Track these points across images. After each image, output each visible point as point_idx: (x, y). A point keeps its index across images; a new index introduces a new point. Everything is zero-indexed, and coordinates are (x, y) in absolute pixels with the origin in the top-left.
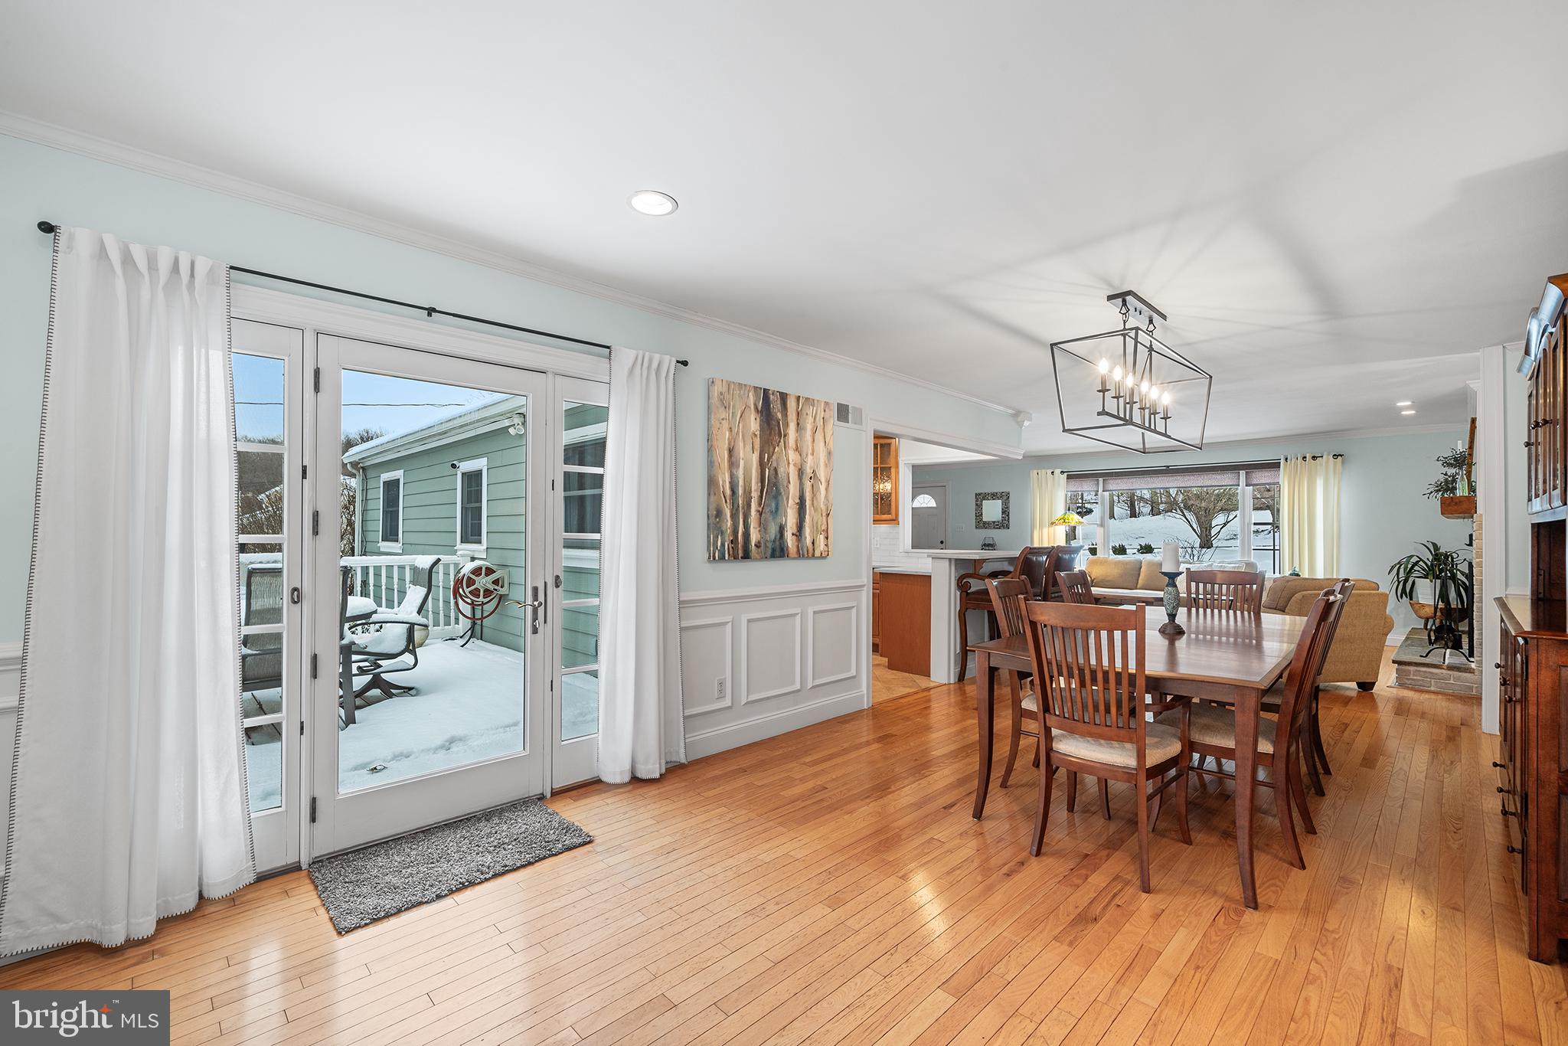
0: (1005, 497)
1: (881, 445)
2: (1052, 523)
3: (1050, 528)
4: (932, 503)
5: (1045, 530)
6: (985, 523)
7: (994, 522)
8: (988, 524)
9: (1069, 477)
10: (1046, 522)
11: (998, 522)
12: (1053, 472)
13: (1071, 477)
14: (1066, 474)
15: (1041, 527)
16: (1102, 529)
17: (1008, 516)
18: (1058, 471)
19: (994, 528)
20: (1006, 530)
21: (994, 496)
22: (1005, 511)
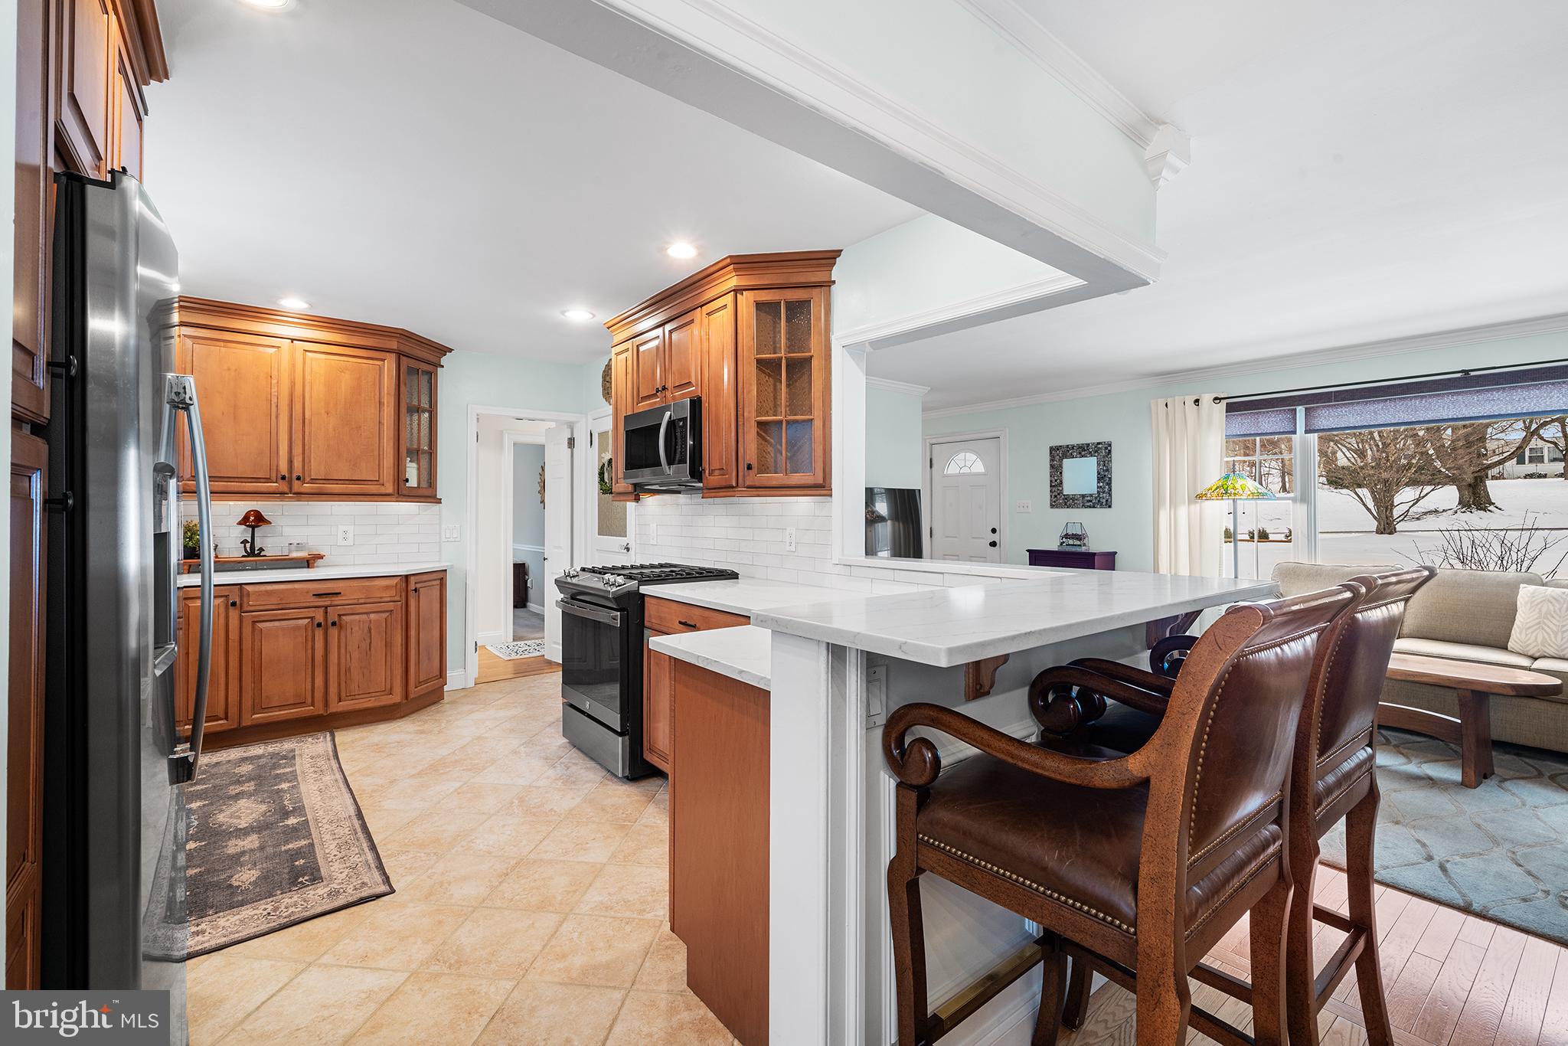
0: (1102, 452)
1: (789, 305)
2: (1200, 497)
3: (1193, 507)
4: (979, 467)
5: (1183, 511)
6: (1067, 498)
7: (1083, 496)
8: (1073, 499)
9: (1232, 408)
10: (1184, 493)
11: (1091, 495)
12: (1197, 401)
13: (1235, 407)
14: (1224, 402)
15: (1174, 504)
16: (1304, 507)
17: (1109, 484)
18: (1207, 399)
19: (1084, 506)
20: (1107, 510)
21: (1083, 450)
22: (1104, 477)
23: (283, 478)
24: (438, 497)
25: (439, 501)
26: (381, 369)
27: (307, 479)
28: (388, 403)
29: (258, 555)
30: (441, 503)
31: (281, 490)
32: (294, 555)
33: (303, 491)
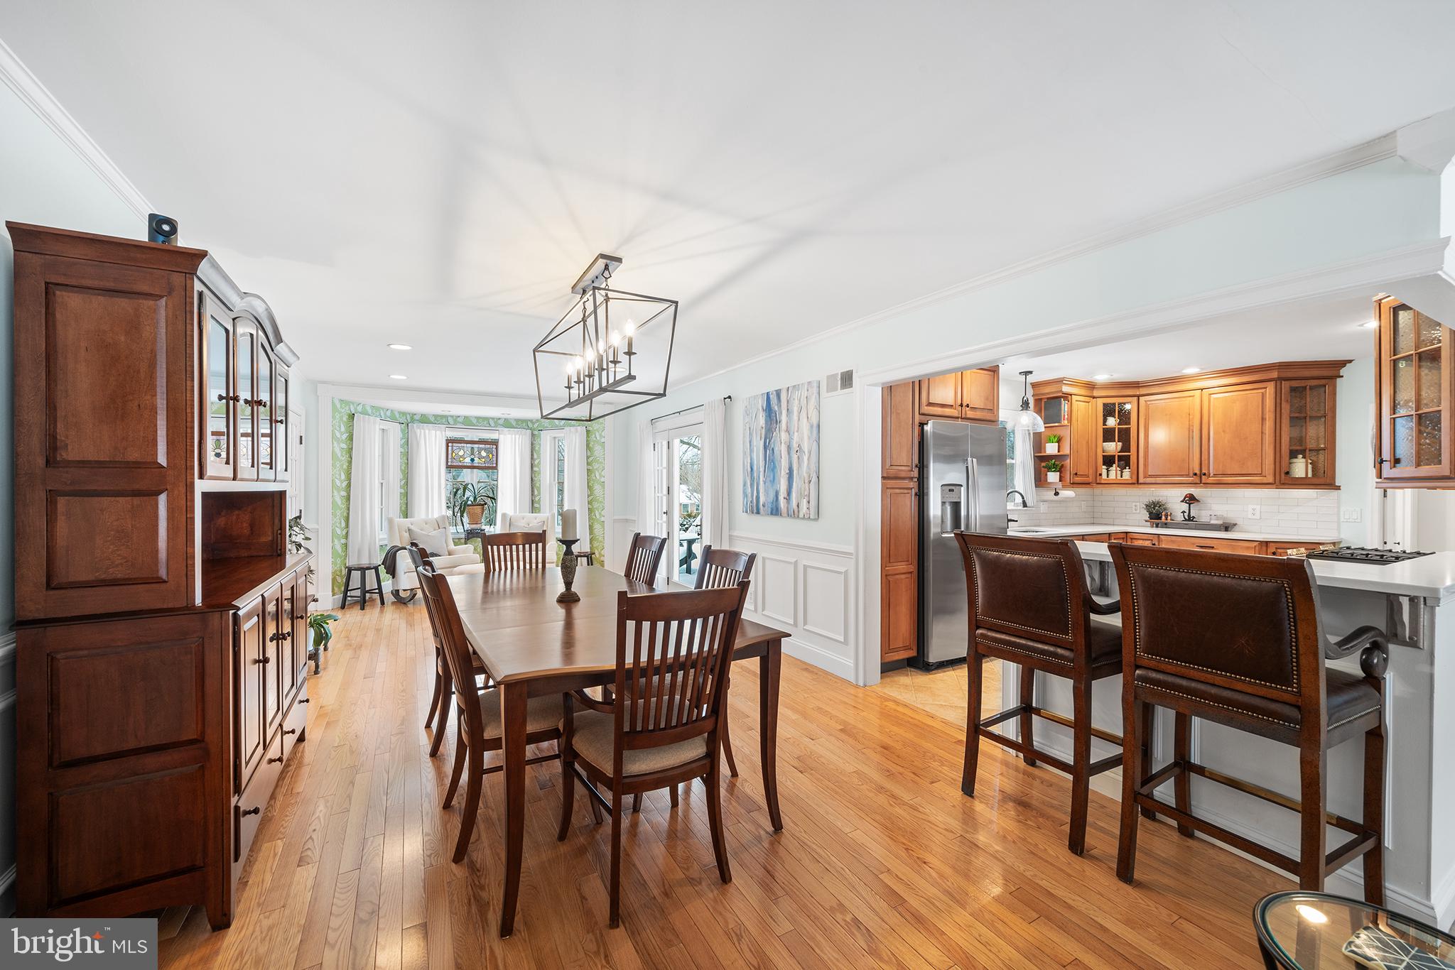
23: (1196, 474)
24: (1337, 484)
25: (1338, 488)
26: (1263, 395)
27: (1212, 475)
28: (1269, 418)
29: (1192, 521)
30: (1340, 489)
31: (1195, 482)
32: (1212, 522)
33: (1208, 482)
